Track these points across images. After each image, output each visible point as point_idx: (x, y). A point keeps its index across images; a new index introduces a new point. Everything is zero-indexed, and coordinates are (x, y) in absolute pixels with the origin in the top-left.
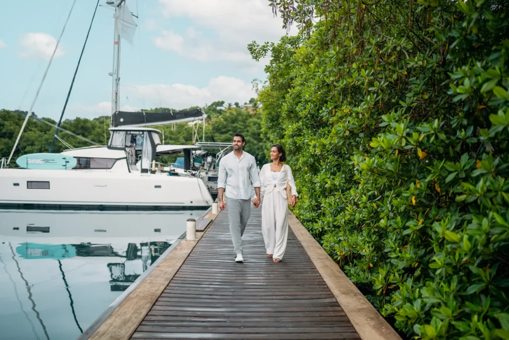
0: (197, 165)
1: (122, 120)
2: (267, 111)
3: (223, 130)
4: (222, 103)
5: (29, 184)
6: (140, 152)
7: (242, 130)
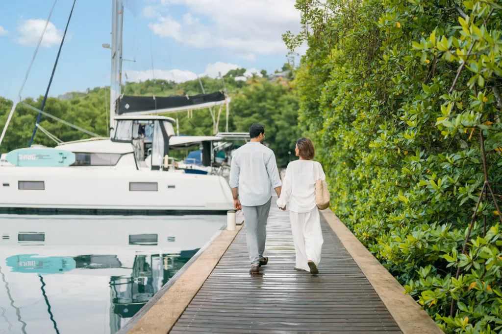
0: (219, 160)
1: (127, 106)
2: (305, 97)
3: (246, 112)
4: (243, 71)
5: (21, 184)
6: (149, 145)
7: (272, 112)
